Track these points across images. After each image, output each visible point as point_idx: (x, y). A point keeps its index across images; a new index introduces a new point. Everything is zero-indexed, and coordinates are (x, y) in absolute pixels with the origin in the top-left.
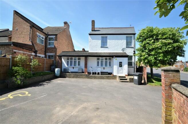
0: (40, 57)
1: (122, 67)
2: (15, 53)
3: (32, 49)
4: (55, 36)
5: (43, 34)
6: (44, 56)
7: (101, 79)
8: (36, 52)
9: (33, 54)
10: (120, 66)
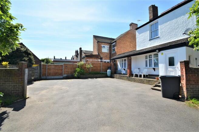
0: (106, 62)
1: (174, 65)
2: (87, 61)
3: (98, 57)
4: (115, 43)
5: (107, 44)
6: (109, 61)
7: (140, 83)
8: (101, 59)
9: (100, 60)
10: (169, 65)
